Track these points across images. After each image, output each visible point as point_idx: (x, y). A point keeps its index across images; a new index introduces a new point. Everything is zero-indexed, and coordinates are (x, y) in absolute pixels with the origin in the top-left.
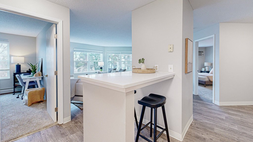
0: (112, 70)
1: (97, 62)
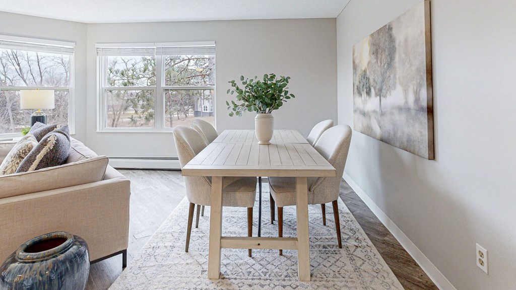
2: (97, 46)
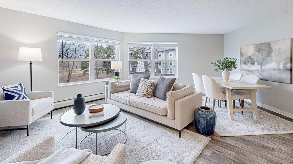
0: (142, 79)
1: (110, 62)
2: (128, 42)
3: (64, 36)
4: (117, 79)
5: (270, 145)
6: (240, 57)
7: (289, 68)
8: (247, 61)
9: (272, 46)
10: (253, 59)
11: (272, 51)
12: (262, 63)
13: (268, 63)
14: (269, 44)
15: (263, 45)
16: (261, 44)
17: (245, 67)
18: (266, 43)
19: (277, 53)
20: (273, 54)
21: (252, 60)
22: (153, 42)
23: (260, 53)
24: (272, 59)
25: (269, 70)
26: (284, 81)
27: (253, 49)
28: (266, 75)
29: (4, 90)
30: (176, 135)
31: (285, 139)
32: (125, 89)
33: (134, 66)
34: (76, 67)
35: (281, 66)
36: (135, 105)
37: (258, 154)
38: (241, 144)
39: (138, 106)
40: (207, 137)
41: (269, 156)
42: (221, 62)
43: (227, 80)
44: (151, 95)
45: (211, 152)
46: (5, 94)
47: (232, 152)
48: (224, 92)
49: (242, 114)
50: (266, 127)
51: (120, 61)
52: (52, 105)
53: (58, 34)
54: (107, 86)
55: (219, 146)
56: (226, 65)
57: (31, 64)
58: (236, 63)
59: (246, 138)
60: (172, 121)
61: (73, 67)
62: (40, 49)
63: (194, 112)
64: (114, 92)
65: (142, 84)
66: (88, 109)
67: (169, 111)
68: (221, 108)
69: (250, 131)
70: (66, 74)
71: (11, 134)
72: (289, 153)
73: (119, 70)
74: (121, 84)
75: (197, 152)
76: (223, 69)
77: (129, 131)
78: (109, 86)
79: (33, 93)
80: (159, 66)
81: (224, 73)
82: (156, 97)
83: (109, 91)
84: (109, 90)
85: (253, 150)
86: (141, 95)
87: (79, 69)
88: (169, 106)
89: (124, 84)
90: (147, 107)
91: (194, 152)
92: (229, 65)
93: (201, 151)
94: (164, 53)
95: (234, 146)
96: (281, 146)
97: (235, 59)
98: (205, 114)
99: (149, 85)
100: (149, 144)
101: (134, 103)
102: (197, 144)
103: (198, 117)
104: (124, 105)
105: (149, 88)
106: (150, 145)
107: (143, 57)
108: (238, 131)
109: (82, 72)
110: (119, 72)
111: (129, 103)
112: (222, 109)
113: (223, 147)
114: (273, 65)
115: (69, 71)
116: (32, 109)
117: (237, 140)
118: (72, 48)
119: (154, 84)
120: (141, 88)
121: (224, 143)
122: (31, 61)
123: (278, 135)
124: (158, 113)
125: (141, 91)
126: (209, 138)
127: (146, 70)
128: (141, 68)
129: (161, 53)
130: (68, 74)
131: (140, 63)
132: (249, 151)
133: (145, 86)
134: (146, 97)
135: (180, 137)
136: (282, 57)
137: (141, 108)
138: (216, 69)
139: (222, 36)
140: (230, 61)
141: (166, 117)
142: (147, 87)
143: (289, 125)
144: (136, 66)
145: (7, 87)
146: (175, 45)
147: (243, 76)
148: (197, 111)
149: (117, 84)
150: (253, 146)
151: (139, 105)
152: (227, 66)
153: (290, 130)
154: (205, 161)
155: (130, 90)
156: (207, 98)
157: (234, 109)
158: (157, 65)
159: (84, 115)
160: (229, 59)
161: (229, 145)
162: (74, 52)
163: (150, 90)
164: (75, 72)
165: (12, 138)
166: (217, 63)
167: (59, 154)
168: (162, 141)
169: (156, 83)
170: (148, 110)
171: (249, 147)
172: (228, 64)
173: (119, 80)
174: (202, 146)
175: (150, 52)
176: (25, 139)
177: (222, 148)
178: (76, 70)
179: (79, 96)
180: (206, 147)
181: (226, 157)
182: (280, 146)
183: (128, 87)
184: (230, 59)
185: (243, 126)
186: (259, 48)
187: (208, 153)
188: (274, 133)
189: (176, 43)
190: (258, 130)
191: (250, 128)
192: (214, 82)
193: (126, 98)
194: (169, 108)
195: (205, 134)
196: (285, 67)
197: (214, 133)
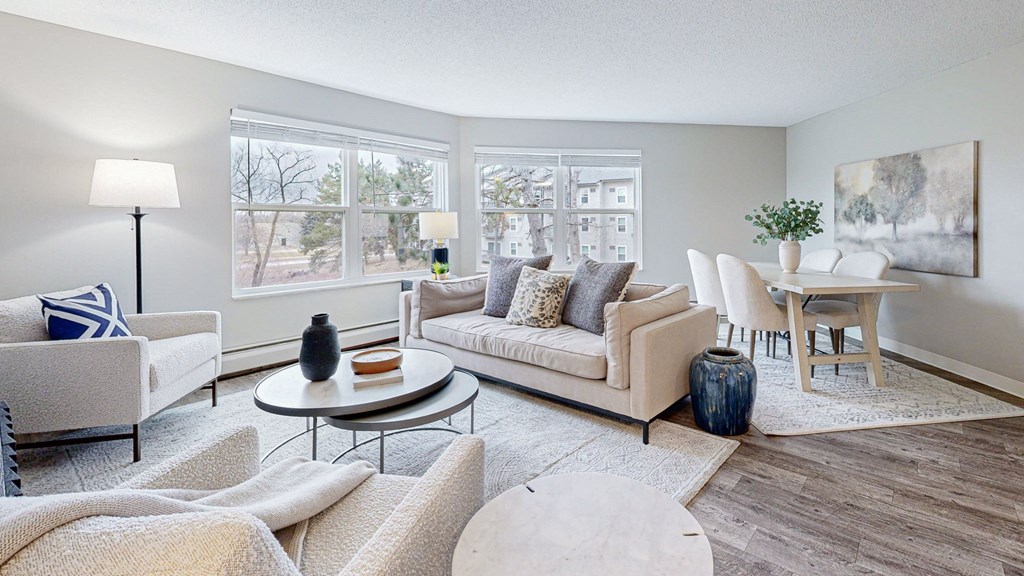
0: (526, 269)
2: (477, 150)
3: (252, 125)
4: (442, 272)
5: (908, 454)
6: (836, 198)
7: (971, 230)
8: (855, 211)
9: (924, 162)
10: (872, 205)
11: (924, 179)
12: (897, 218)
13: (913, 217)
14: (916, 158)
15: (900, 161)
16: (895, 158)
17: (849, 230)
18: (908, 154)
19: (939, 186)
20: (928, 187)
21: (869, 207)
22: (560, 150)
23: (890, 185)
24: (923, 205)
25: (917, 237)
26: (956, 271)
27: (873, 173)
28: (907, 253)
29: (46, 304)
30: (633, 437)
31: (951, 435)
32: (470, 303)
33: (493, 235)
34: (284, 242)
35: (949, 226)
36: (504, 351)
37: (870, 477)
38: (827, 453)
39: (511, 356)
40: (728, 440)
41: (901, 480)
42: (775, 214)
43: (794, 271)
44: (554, 320)
45: (739, 478)
46: (52, 318)
47: (797, 475)
48: (783, 308)
49: (837, 374)
50: (900, 407)
51: (450, 211)
52: (215, 358)
53: (232, 118)
54: (406, 296)
55: (762, 461)
56: (789, 223)
57: (138, 217)
58: (819, 216)
59: (841, 438)
60: (622, 395)
61: (271, 240)
62: (170, 168)
63: (691, 365)
64: (430, 315)
65: (525, 284)
66: (350, 363)
67: (611, 364)
68: (774, 358)
69: (856, 418)
70: (245, 266)
71: (70, 457)
72: (956, 469)
73: (447, 241)
74: (454, 288)
75: (696, 479)
76: (782, 235)
77: (485, 431)
78: (414, 294)
79: (147, 319)
80: (580, 236)
81: (783, 248)
82: (571, 325)
83: (415, 312)
84: (416, 307)
85: (857, 468)
86: (524, 320)
87: (295, 248)
88: (614, 349)
89: (463, 288)
90: (541, 354)
91: (689, 480)
92: (798, 223)
93: (707, 478)
94: (599, 190)
95: (805, 460)
96: (936, 453)
97: (816, 203)
98: (722, 370)
99: (550, 286)
100: (551, 466)
101: (501, 346)
102: (697, 459)
103: (701, 379)
104: (465, 353)
105: (548, 296)
106: (553, 468)
107: (526, 201)
108: (820, 419)
109: (305, 259)
110: (446, 249)
111: (484, 346)
112: (777, 362)
113: (774, 465)
114: (927, 222)
115: (258, 254)
116: (152, 370)
117: (815, 443)
118: (268, 170)
119: (564, 283)
120: (523, 297)
121: (776, 452)
122: (137, 209)
123: (934, 426)
124: (580, 373)
125: (522, 309)
126: (732, 442)
127: (539, 248)
128: (520, 244)
129: (589, 189)
130: (254, 267)
131: (514, 227)
132: (848, 470)
133: (534, 292)
134: (539, 326)
135: (646, 442)
136: (950, 196)
137: (524, 360)
138: (759, 237)
139: (782, 131)
140: (801, 210)
141: (602, 383)
142: (541, 294)
143: (966, 398)
144: (501, 238)
145: (56, 296)
146: (633, 162)
147: (841, 257)
148: (698, 362)
149: (443, 287)
150: (859, 458)
151: (515, 351)
152: (793, 224)
153: (969, 411)
154: (718, 502)
155: (484, 308)
156: (732, 326)
157: (812, 358)
158: (575, 233)
159: (334, 383)
160: (799, 204)
161: (790, 458)
162: (275, 185)
163: (552, 302)
164: (278, 260)
165: (79, 468)
166: (764, 216)
167: (277, 474)
168: (591, 454)
169: (570, 283)
170: (544, 365)
171: (847, 460)
172: (796, 220)
173: (447, 274)
174: (710, 465)
175: (550, 188)
176: (128, 469)
177: (770, 468)
178: (283, 250)
179: (320, 320)
180: (725, 466)
181: (779, 488)
182: (933, 455)
183: (477, 299)
184: (802, 203)
185: (838, 407)
186: (888, 171)
187: (729, 481)
188: (921, 420)
189: (637, 154)
190: (877, 417)
191: (855, 411)
192: (752, 274)
193: (473, 331)
194: (613, 354)
195: (721, 431)
196: (958, 227)
197: (751, 427)
